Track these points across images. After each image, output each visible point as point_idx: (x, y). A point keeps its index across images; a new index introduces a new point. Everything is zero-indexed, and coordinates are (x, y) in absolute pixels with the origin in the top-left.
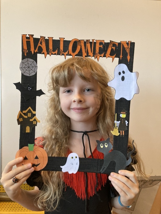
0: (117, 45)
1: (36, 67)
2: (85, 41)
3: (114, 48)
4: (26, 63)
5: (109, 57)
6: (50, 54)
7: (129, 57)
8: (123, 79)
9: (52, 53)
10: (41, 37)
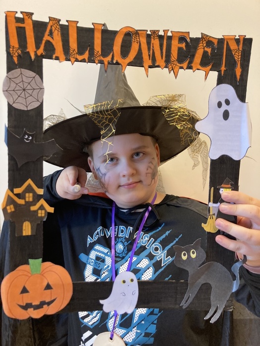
0: (216, 44)
1: (42, 89)
2: (149, 32)
3: (209, 50)
4: (17, 81)
5: (198, 69)
6: (73, 60)
9: (76, 59)
10: (50, 20)
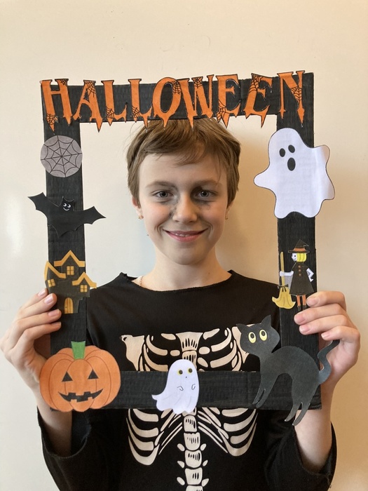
0: (270, 84)
1: (80, 154)
2: (191, 81)
3: (263, 92)
4: (55, 148)
5: (252, 114)
6: (110, 120)
7: (301, 112)
8: (291, 164)
9: (114, 119)
10: (85, 83)
